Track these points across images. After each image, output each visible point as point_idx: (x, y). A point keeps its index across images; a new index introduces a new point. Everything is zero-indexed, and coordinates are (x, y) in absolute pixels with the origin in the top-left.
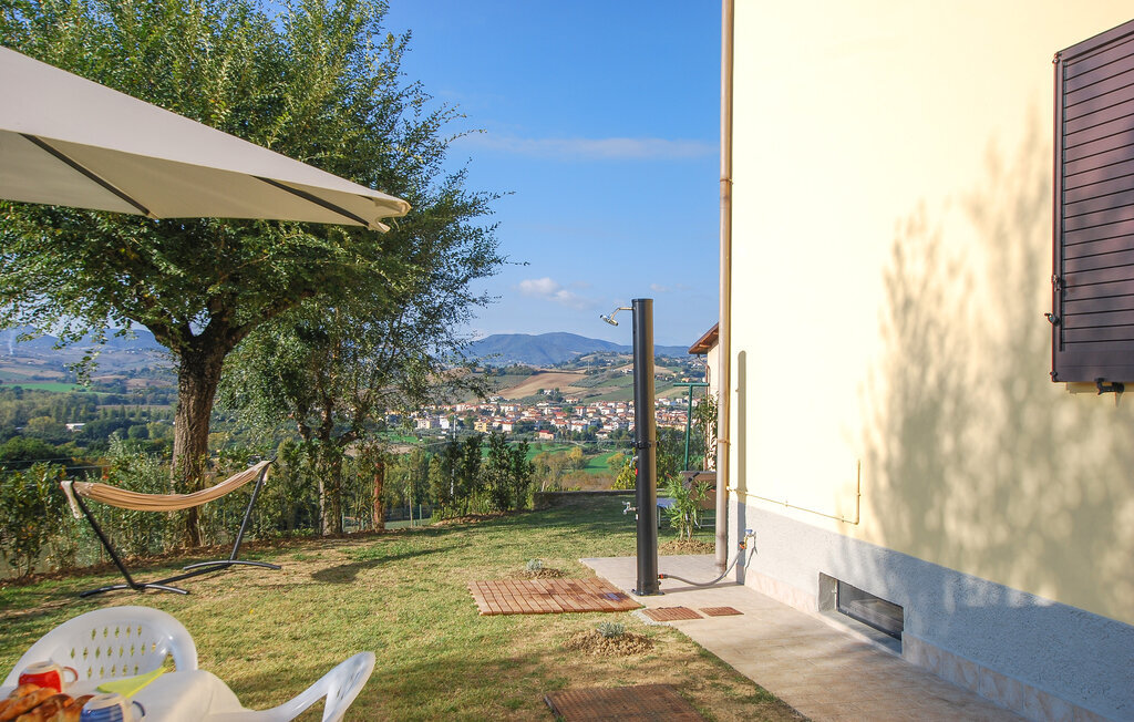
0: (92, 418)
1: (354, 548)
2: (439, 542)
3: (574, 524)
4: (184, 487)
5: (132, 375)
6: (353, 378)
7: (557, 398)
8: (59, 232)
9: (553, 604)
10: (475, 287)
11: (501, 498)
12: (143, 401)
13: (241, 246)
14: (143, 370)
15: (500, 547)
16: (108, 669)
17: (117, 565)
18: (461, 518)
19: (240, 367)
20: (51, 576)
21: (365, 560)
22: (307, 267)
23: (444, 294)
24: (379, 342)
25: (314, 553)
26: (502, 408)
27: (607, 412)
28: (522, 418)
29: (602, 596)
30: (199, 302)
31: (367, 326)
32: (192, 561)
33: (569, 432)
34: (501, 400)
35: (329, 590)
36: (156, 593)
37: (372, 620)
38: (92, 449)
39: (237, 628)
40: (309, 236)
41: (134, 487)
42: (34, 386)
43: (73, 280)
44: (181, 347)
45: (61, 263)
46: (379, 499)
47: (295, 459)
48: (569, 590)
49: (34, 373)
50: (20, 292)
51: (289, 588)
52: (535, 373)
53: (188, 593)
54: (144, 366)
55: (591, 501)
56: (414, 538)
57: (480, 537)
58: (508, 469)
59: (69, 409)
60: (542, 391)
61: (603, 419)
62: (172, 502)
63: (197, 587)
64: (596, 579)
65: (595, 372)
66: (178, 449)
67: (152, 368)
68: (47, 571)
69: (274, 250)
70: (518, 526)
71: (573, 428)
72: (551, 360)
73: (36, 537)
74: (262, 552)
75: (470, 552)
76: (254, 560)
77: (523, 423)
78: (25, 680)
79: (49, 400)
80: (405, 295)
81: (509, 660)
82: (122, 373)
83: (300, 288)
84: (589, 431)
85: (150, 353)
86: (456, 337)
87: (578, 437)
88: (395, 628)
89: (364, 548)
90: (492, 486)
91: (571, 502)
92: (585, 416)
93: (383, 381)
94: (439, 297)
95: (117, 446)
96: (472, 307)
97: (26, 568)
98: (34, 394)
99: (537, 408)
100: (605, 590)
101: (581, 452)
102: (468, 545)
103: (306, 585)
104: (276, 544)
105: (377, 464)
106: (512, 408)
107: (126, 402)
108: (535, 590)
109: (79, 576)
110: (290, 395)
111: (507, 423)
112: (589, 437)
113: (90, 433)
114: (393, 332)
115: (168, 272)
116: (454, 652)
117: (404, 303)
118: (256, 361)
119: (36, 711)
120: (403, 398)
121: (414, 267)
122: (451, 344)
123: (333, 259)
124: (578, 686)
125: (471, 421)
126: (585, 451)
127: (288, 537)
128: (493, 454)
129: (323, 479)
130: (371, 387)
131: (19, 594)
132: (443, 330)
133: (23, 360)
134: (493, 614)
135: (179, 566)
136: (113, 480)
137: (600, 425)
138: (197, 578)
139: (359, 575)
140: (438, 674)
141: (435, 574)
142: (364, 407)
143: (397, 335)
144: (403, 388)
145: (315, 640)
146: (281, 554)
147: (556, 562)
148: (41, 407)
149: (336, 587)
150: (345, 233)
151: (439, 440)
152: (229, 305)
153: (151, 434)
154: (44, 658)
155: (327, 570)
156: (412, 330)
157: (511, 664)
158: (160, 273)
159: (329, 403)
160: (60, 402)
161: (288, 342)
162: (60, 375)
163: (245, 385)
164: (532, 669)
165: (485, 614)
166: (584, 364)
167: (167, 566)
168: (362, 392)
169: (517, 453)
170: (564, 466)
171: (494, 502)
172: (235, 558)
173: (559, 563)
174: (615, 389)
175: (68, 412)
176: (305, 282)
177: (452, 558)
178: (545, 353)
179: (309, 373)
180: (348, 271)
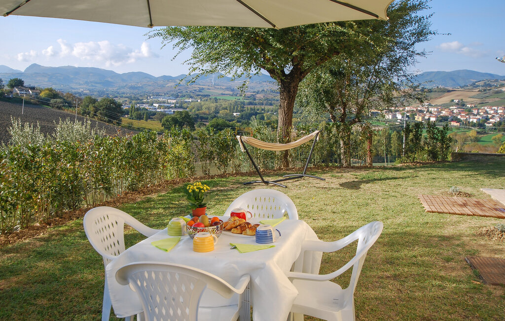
0: (242, 111)
1: (358, 174)
2: (400, 174)
3: (476, 170)
4: (283, 141)
5: (258, 93)
6: (356, 93)
7: (461, 105)
8: (234, 32)
9: (466, 210)
10: (418, 47)
11: (433, 154)
12: (262, 104)
13: (306, 33)
14: (262, 91)
15: (434, 179)
16: (262, 215)
17: (257, 173)
18: (412, 163)
19: (305, 88)
20: (232, 175)
21: (364, 180)
22: (336, 41)
23: (402, 51)
24: (369, 76)
25: (340, 174)
26: (430, 109)
27: (492, 112)
28: (441, 114)
29: (496, 210)
30: (288, 59)
31: (363, 68)
32: (286, 173)
33: (469, 122)
34: (430, 105)
35: (348, 192)
36: (273, 186)
37: (370, 208)
38: (243, 124)
39: (308, 205)
40: (338, 26)
41: (263, 140)
42: (221, 97)
43: (239, 52)
44: (281, 80)
45: (234, 45)
46: (370, 151)
47: (330, 130)
48: (476, 204)
49: (221, 92)
50: (219, 58)
51: (330, 189)
52: (449, 91)
53: (286, 187)
54: (262, 89)
55: (486, 159)
56: (388, 171)
57: (423, 173)
58: (437, 139)
59: (234, 107)
60: (453, 101)
61: (490, 116)
62: (279, 147)
63: (289, 185)
64: (492, 200)
65: (485, 90)
66: (280, 124)
67: (265, 90)
68: (230, 172)
69: (321, 34)
70: (442, 169)
71: (471, 120)
72: (458, 84)
73: (227, 158)
74: (316, 172)
75: (418, 180)
76: (312, 175)
77: (442, 117)
78: (233, 214)
79: (227, 103)
80: (382, 53)
81: (443, 236)
82: (254, 92)
83: (333, 51)
84: (481, 122)
85: (265, 83)
86: (408, 73)
87: (474, 125)
88: (381, 213)
89: (363, 174)
90: (428, 148)
91: (473, 158)
92: (478, 114)
93: (371, 95)
94: (399, 53)
95: (255, 122)
96: (417, 57)
97: (223, 171)
98: (221, 101)
99: (450, 109)
100: (497, 207)
101: (476, 133)
102: (416, 176)
103: (337, 189)
104: (322, 169)
105: (369, 135)
106: (436, 109)
107: (256, 104)
108: (456, 202)
109: (242, 176)
110: (327, 101)
111: (433, 117)
112: (481, 125)
113: (242, 117)
114: (375, 71)
115: (276, 46)
116: (412, 228)
117: (381, 57)
118: (312, 85)
119: (238, 227)
120: (381, 103)
121: (388, 38)
122: (405, 76)
123: (349, 36)
124: (485, 255)
125: (413, 116)
126: (478, 133)
127: (327, 166)
128: (428, 132)
129: (343, 140)
130: (365, 98)
131: (221, 181)
132: (401, 69)
133: (217, 87)
134: (433, 212)
135: (281, 175)
136: (254, 136)
137: (487, 119)
138: (289, 181)
139: (362, 186)
140: (405, 238)
141: (400, 189)
142: (361, 107)
143: (377, 73)
144: (380, 98)
145: (343, 214)
146: (325, 173)
147: (467, 189)
148: (224, 106)
149: (351, 191)
150: (354, 24)
151: (396, 124)
152: (301, 60)
153: (265, 118)
154: (238, 207)
155: (346, 183)
156: (385, 70)
157: (444, 238)
158: (272, 47)
159: (345, 105)
160: (231, 104)
161: (326, 76)
162: (231, 93)
163: (307, 96)
164: (457, 242)
165: (428, 211)
166: (478, 86)
167: (276, 175)
168: (360, 100)
169: (442, 131)
170: (466, 140)
171: (429, 156)
172: (305, 174)
173: (469, 190)
174: (497, 100)
175: (234, 109)
176: (335, 48)
177: (408, 183)
178: (454, 80)
179: (335, 91)
180: (356, 42)
